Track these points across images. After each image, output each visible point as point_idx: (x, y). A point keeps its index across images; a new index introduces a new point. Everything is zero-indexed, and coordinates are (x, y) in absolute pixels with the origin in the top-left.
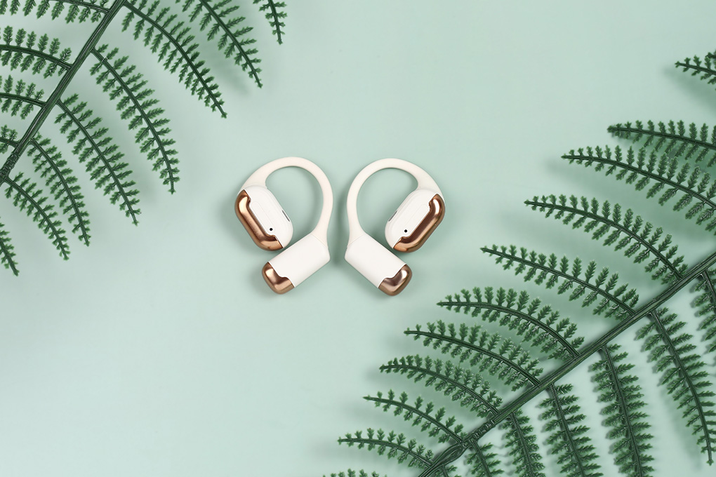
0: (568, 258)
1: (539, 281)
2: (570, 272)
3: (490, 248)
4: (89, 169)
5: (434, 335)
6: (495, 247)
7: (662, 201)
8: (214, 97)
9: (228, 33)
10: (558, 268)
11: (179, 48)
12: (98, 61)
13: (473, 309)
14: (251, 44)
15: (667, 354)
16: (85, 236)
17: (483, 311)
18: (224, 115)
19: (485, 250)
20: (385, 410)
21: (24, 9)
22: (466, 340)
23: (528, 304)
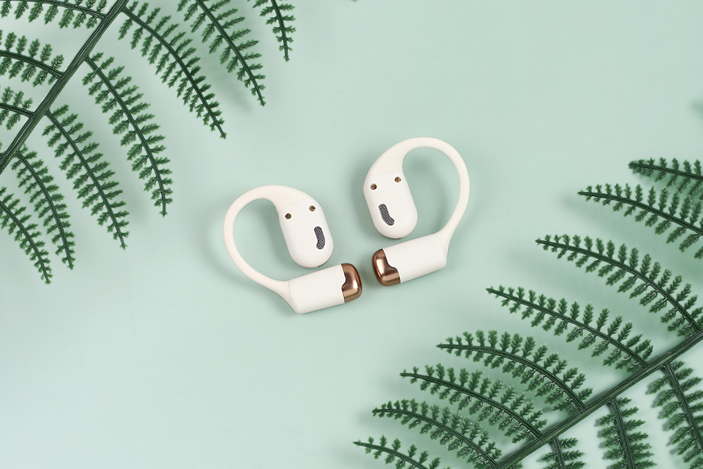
0: (579, 304)
1: (546, 327)
2: (580, 319)
3: (497, 289)
4: (76, 187)
5: (433, 379)
6: (502, 289)
7: (683, 247)
8: (214, 115)
9: (232, 46)
10: (568, 314)
11: (179, 60)
12: (91, 71)
13: (474, 353)
14: (256, 59)
15: (680, 411)
16: (69, 259)
17: (486, 355)
18: (223, 135)
19: (491, 291)
20: (376, 457)
21: (16, 12)
22: (466, 386)
23: (534, 351)
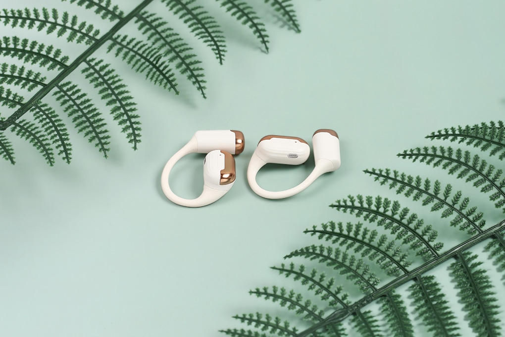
0: (430, 180)
1: (407, 195)
2: (431, 191)
3: (370, 170)
4: (74, 121)
5: (327, 232)
6: (374, 170)
7: (501, 157)
8: (171, 82)
9: (183, 62)
11: (147, 60)
12: (87, 66)
14: (200, 71)
16: (67, 158)
17: (365, 213)
18: (177, 93)
19: (366, 171)
20: (287, 276)
21: (38, 27)
22: (352, 234)
23: (400, 211)
